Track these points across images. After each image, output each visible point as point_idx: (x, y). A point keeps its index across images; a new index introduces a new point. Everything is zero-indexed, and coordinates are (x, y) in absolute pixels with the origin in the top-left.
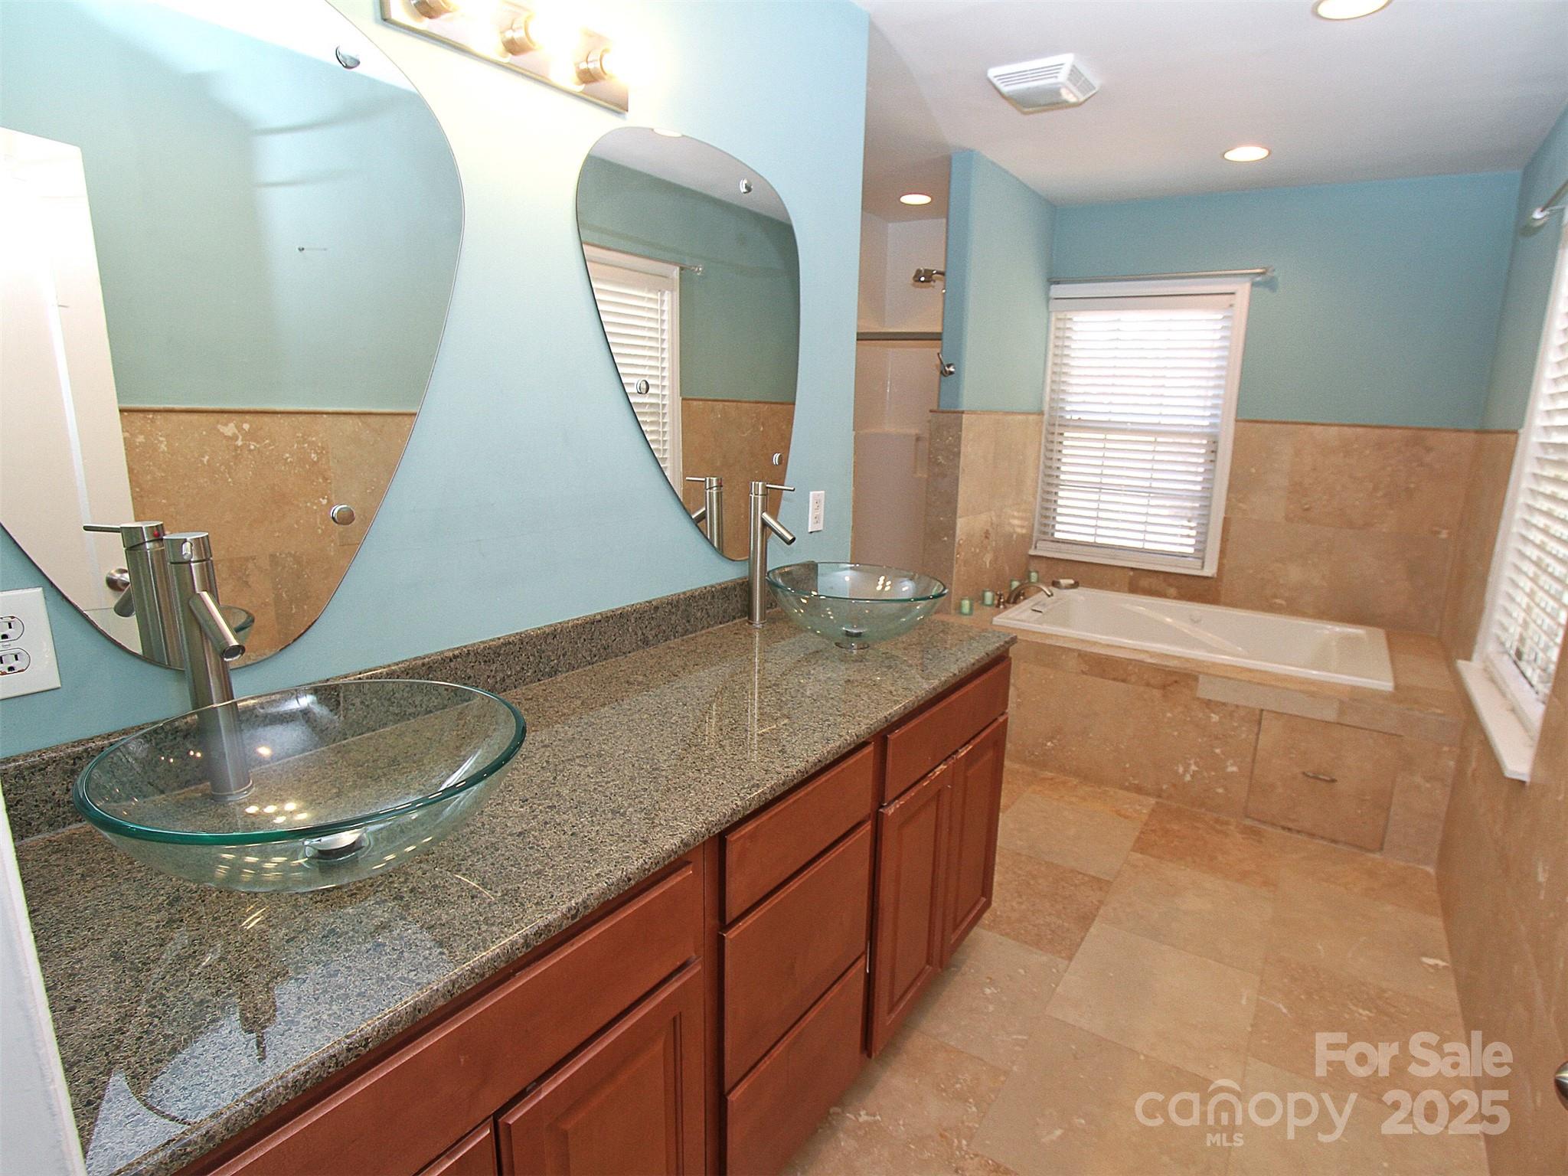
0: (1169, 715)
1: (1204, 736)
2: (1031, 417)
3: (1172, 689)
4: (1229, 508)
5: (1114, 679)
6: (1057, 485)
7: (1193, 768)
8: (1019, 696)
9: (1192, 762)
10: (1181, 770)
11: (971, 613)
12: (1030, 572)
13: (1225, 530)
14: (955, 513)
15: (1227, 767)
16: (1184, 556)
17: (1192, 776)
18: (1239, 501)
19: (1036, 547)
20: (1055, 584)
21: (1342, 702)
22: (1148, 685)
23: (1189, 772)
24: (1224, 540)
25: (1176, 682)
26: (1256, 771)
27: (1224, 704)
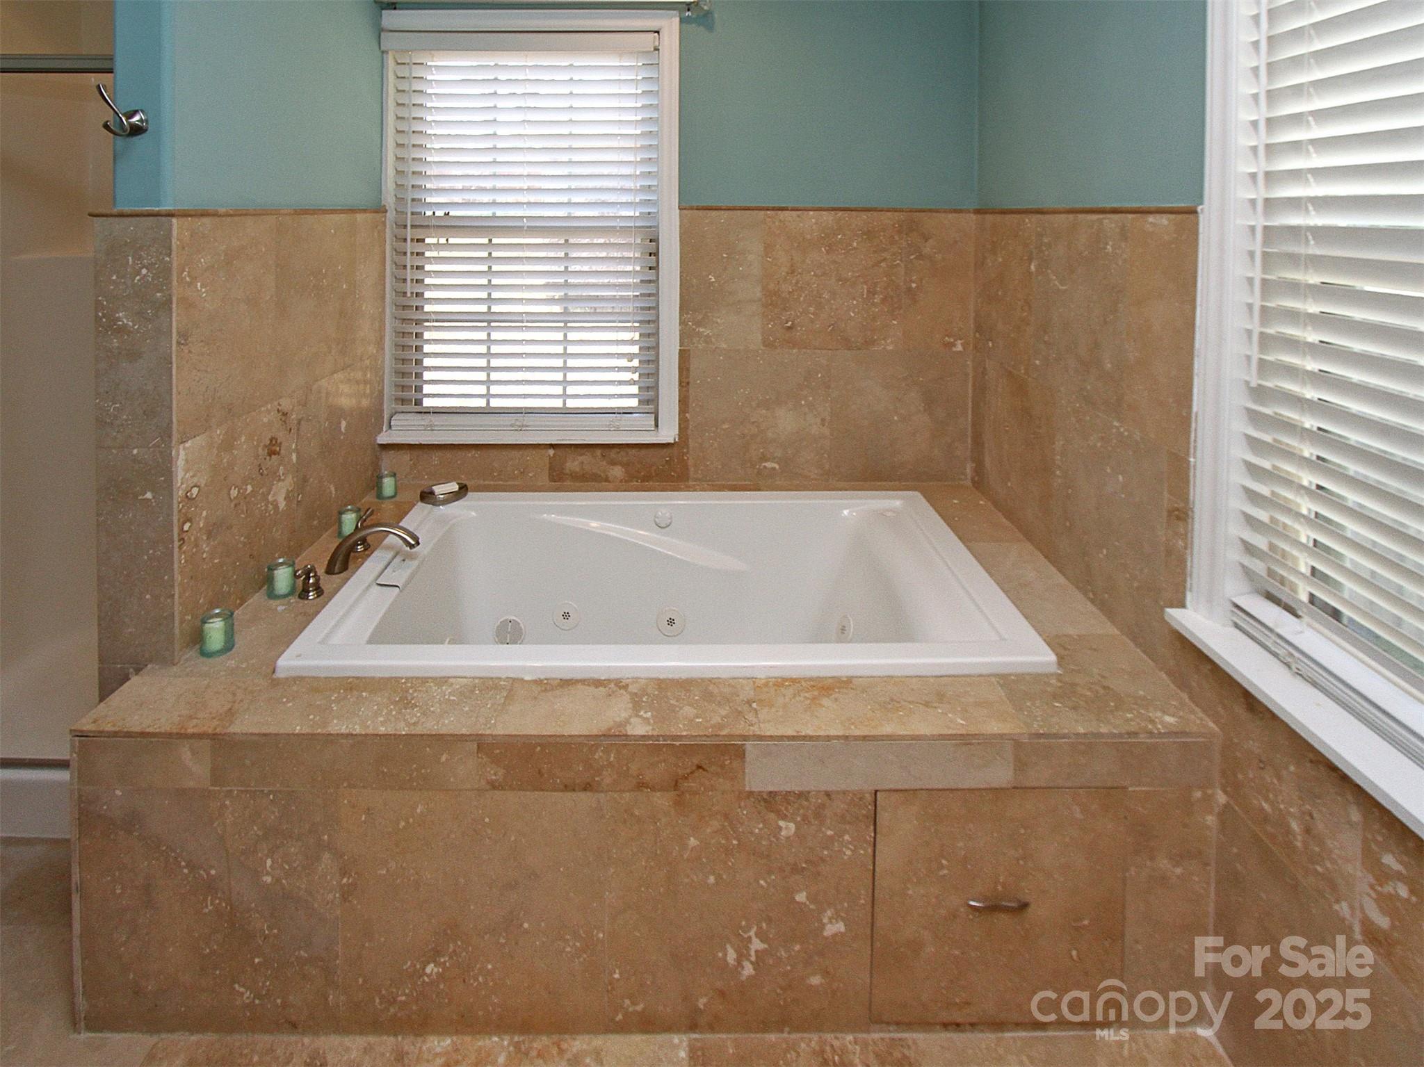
0: (693, 842)
1: (770, 872)
2: (360, 217)
3: (692, 784)
4: (685, 335)
5: (567, 788)
6: (418, 322)
7: (757, 945)
8: (344, 872)
9: (752, 933)
10: (731, 956)
11: (229, 646)
12: (380, 477)
13: (684, 368)
14: (167, 434)
15: (823, 926)
16: (627, 412)
17: (756, 965)
18: (699, 324)
19: (390, 427)
20: (427, 496)
21: (1017, 744)
22: (641, 785)
23: (748, 957)
24: (684, 384)
25: (699, 767)
26: (881, 921)
27: (802, 795)
